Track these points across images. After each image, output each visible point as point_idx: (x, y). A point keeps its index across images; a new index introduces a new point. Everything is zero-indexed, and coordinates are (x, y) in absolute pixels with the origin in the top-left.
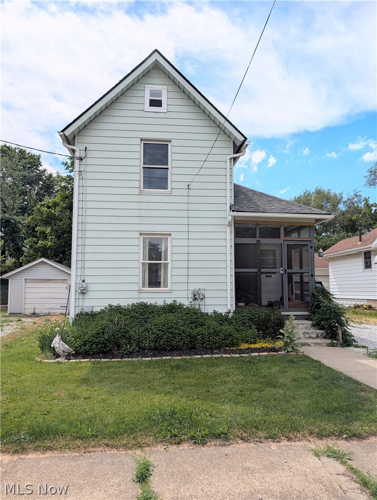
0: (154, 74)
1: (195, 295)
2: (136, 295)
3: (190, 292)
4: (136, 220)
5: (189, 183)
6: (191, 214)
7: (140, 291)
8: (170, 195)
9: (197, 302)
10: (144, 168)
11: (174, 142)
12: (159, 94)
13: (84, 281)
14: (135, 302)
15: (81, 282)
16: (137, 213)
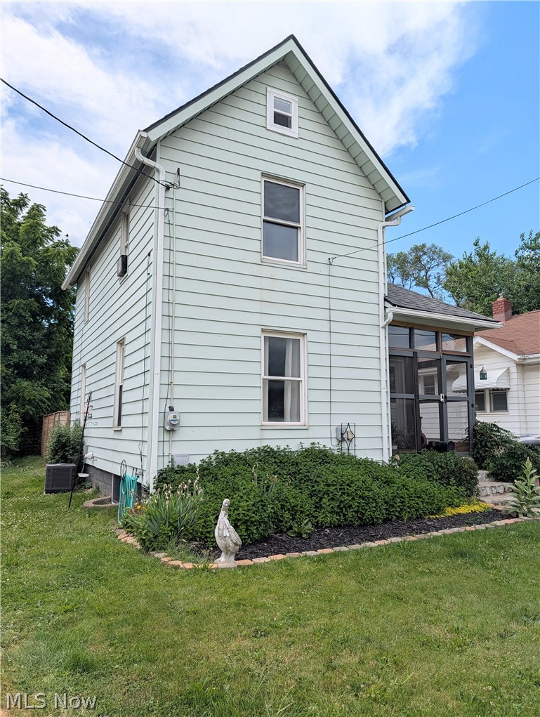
0: (280, 74)
1: (342, 434)
2: (256, 433)
3: (333, 429)
4: (256, 307)
5: (331, 256)
6: (335, 304)
7: (262, 428)
8: (304, 271)
9: (345, 445)
10: (264, 221)
11: (308, 188)
12: (288, 106)
13: (171, 409)
14: (255, 445)
15: (167, 410)
16: (256, 295)
